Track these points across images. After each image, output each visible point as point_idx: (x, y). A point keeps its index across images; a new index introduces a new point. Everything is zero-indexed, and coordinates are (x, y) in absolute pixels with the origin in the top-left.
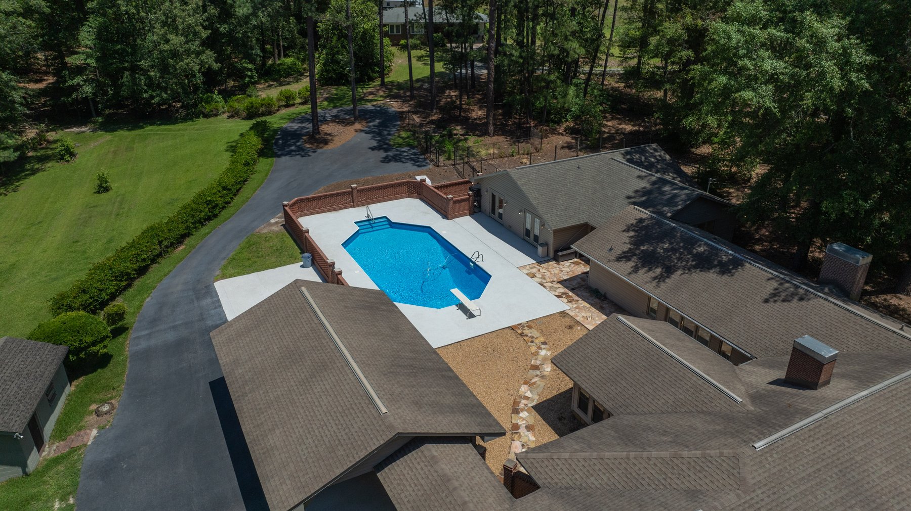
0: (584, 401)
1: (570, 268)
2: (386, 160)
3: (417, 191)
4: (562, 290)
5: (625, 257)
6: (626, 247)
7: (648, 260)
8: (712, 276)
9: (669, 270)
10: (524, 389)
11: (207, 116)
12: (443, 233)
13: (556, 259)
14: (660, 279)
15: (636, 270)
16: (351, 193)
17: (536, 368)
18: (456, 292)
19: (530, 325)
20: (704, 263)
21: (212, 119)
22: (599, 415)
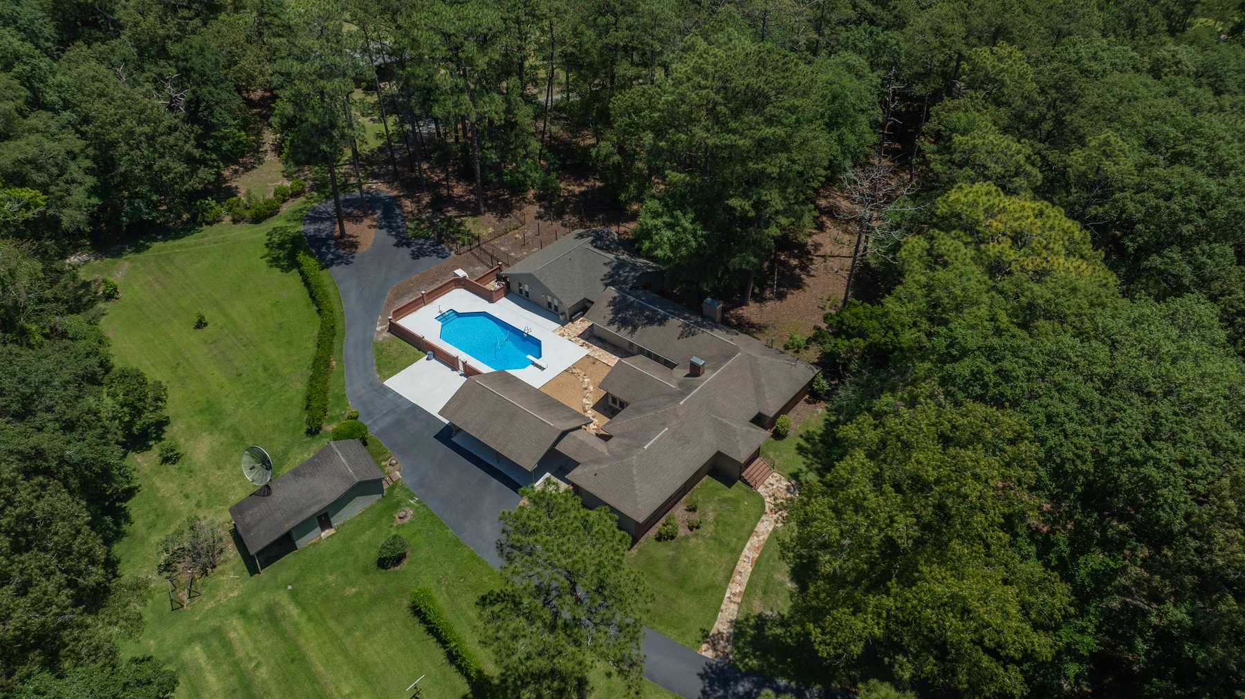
0: (614, 400)
1: (581, 325)
2: (415, 256)
3: (460, 283)
4: (582, 341)
5: (611, 323)
6: (611, 317)
7: (624, 323)
8: (655, 327)
9: (635, 328)
10: (584, 400)
11: (210, 224)
12: (496, 315)
13: (572, 321)
14: (632, 332)
15: (619, 329)
16: (422, 298)
17: (586, 389)
18: (529, 357)
19: (574, 366)
20: (651, 321)
21: (215, 226)
22: (623, 405)
